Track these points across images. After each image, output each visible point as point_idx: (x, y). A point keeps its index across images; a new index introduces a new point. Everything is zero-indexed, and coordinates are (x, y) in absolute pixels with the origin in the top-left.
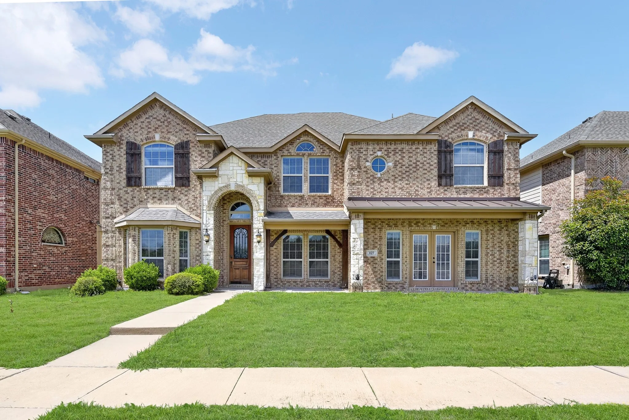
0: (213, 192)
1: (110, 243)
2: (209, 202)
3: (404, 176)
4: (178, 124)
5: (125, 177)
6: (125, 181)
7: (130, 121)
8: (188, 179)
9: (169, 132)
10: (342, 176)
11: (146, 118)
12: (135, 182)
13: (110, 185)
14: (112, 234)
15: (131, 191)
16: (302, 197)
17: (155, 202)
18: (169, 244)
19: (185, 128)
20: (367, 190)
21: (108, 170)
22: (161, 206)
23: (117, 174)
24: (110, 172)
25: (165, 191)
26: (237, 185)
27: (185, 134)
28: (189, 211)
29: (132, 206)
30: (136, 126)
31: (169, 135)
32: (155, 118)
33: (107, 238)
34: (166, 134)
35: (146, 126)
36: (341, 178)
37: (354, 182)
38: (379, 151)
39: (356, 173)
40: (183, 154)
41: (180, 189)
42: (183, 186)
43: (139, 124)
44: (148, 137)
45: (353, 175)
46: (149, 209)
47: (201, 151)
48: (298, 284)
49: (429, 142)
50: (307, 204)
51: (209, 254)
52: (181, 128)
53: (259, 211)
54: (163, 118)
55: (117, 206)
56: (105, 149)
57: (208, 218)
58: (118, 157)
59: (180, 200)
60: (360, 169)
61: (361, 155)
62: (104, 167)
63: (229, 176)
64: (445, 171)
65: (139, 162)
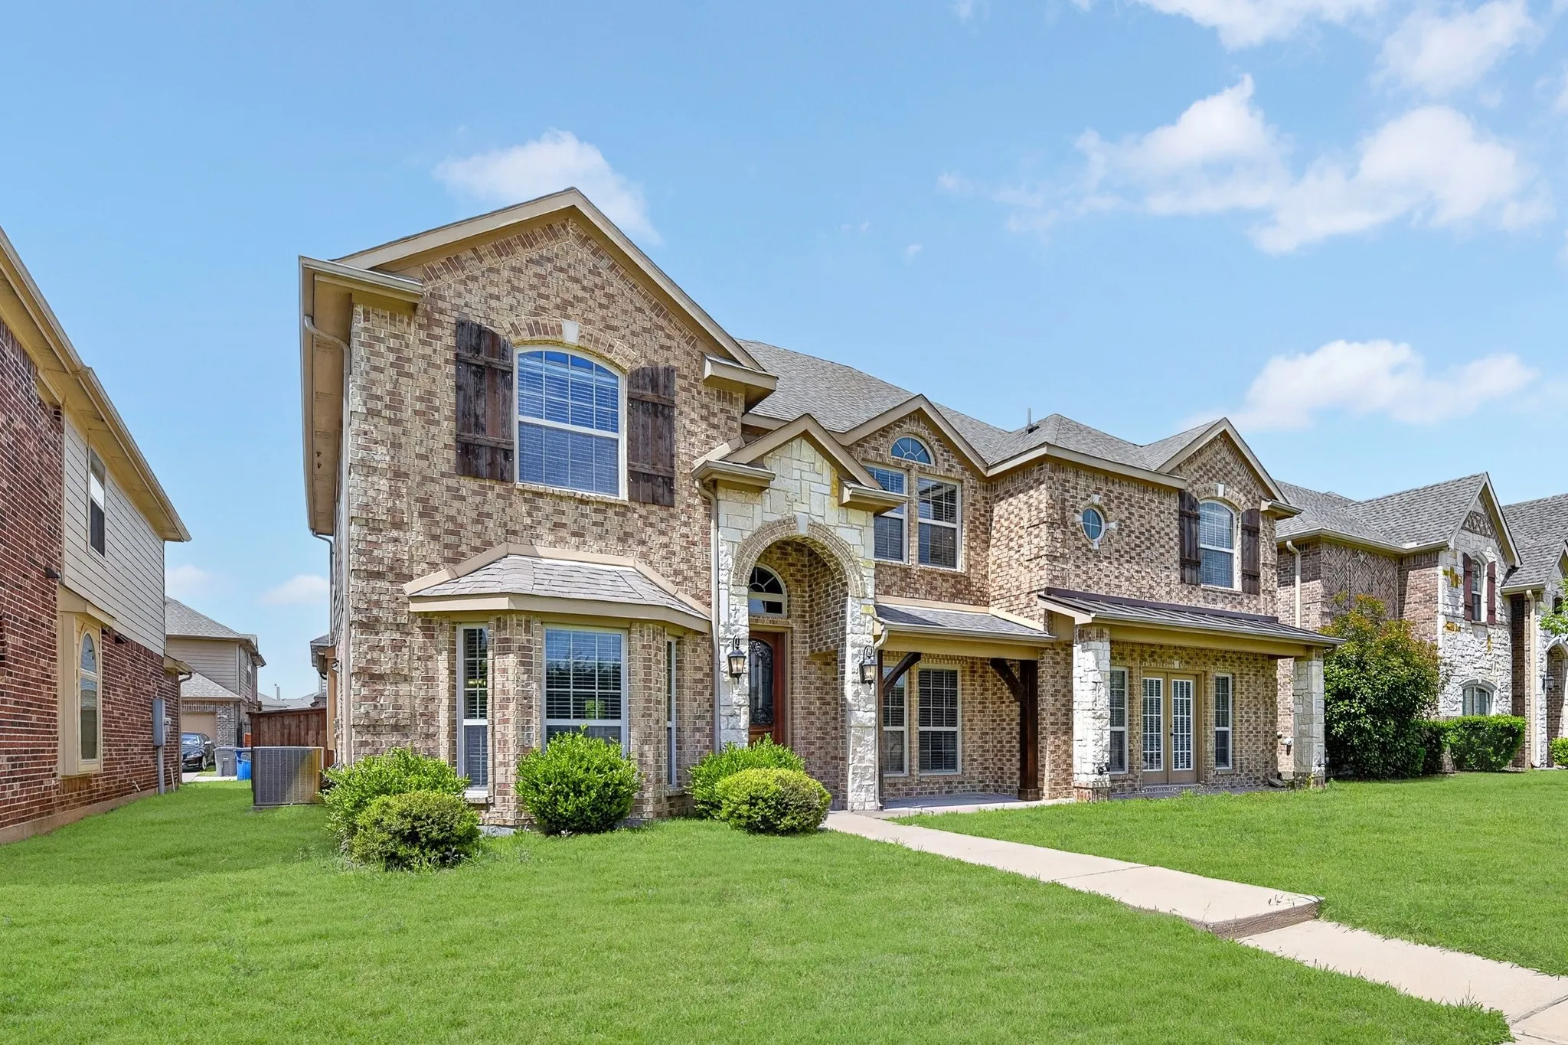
0: (747, 534)
1: (386, 667)
2: (738, 559)
3: (1133, 554)
4: (640, 310)
5: (449, 440)
6: (452, 455)
7: (470, 254)
8: (669, 481)
9: (609, 327)
10: (986, 533)
11: (531, 261)
12: (492, 464)
13: (388, 458)
14: (397, 636)
15: (475, 493)
16: (906, 571)
17: (562, 540)
18: (645, 681)
19: (662, 329)
20: (1078, 576)
21: (380, 405)
22: (581, 555)
23: (415, 426)
24: (387, 413)
25: (596, 511)
26: (813, 526)
27: (662, 347)
28: (673, 582)
29: (478, 543)
30: (495, 277)
31: (609, 337)
32: (562, 270)
33: (372, 648)
34: (600, 330)
35: (532, 287)
36: (983, 537)
37: (1055, 554)
38: (1095, 493)
39: (1058, 535)
40: (655, 405)
41: (643, 511)
42: (654, 503)
43: (505, 274)
44: (536, 323)
45: (1054, 539)
46: (545, 561)
47: (707, 407)
48: (899, 789)
49: (1168, 490)
50: (916, 590)
51: (737, 712)
52: (648, 325)
53: (863, 601)
54: (591, 277)
55: (416, 532)
56: (368, 325)
57: (732, 607)
58: (422, 364)
59: (643, 543)
60: (1066, 527)
61: (1067, 496)
62: (364, 388)
63: (790, 495)
64: (1190, 555)
65: (505, 401)
